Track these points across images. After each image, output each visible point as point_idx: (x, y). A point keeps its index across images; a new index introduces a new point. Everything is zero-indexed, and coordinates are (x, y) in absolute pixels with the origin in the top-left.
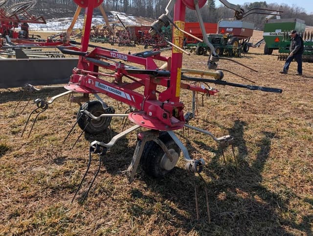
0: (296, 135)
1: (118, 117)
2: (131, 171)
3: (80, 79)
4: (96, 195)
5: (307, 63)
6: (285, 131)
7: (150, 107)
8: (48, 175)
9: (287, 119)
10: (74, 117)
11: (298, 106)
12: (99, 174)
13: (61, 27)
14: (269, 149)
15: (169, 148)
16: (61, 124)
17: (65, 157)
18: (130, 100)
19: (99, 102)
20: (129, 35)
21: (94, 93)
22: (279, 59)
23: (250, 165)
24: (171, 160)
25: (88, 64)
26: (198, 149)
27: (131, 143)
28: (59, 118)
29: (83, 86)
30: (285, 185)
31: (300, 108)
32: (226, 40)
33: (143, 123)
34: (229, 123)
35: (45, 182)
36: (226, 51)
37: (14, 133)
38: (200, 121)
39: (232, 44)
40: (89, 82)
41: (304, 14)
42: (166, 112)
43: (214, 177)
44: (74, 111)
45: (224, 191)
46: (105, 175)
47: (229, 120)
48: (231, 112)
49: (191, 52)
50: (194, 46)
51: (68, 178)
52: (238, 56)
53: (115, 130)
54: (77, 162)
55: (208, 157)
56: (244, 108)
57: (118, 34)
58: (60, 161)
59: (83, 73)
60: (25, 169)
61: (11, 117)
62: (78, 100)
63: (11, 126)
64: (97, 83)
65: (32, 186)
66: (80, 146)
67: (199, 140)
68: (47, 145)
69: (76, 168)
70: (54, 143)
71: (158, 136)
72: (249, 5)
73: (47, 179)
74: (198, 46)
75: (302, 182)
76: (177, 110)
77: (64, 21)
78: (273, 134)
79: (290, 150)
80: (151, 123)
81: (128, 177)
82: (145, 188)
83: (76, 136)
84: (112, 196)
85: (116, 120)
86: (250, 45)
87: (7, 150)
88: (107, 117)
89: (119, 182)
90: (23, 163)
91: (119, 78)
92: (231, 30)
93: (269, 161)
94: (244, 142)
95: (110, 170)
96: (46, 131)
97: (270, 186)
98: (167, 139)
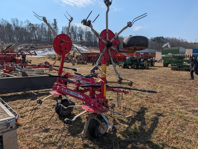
0: (174, 114)
1: (76, 107)
2: (83, 134)
3: (58, 88)
4: (66, 147)
5: (188, 72)
6: (168, 112)
7: (92, 102)
8: (41, 138)
9: (170, 106)
10: (53, 108)
11: (178, 98)
12: (67, 137)
13: (43, 54)
14: (157, 122)
15: (102, 122)
16: (46, 111)
17: (49, 129)
18: (83, 98)
19: (67, 99)
20: (83, 58)
21: (65, 95)
22: (172, 70)
23: (146, 131)
24: (104, 128)
25: (62, 81)
26: (119, 123)
27: (83, 121)
28: (45, 108)
29: (59, 92)
30: (163, 140)
31: (179, 99)
32: (140, 60)
33: (89, 110)
34: (138, 109)
35: (40, 141)
36: (140, 66)
37: (22, 117)
38: (122, 108)
39: (144, 62)
40: (62, 90)
41: (186, 42)
42: (99, 104)
43: (126, 137)
44: (53, 104)
45: (131, 144)
46: (70, 137)
47: (137, 107)
48: (139, 103)
49: (120, 67)
50: (121, 63)
51: (51, 139)
52: (148, 69)
53: (75, 114)
54: (56, 131)
55: (124, 127)
56: (147, 100)
57: (77, 58)
58: (47, 130)
59: (59, 85)
60: (29, 135)
61: (19, 109)
62: (56, 99)
63: (20, 113)
64: (66, 90)
65: (34, 143)
66: (57, 123)
67: (120, 119)
68: (40, 123)
69: (55, 134)
70: (43, 121)
71: (97, 116)
72: (153, 38)
73: (41, 140)
74: (124, 64)
75: (172, 139)
76: (105, 103)
77: (45, 51)
78: (161, 114)
79: (169, 123)
80: (92, 110)
81: (82, 137)
82: (90, 143)
83: (54, 118)
84: (74, 147)
85: (76, 109)
86: (156, 61)
87: (19, 126)
88: (71, 107)
89: (77, 140)
90: (28, 132)
91: (77, 88)
92: (143, 54)
93: (156, 129)
94: (145, 119)
95: (73, 134)
96: (39, 116)
97: (154, 141)
98: (101, 118)
